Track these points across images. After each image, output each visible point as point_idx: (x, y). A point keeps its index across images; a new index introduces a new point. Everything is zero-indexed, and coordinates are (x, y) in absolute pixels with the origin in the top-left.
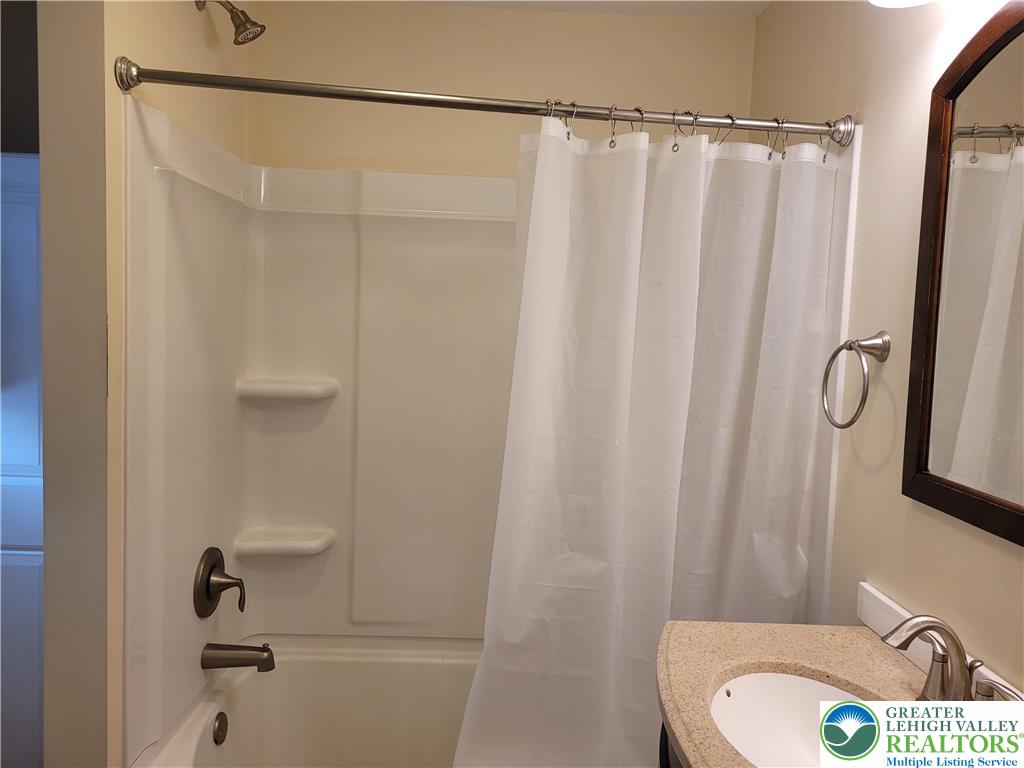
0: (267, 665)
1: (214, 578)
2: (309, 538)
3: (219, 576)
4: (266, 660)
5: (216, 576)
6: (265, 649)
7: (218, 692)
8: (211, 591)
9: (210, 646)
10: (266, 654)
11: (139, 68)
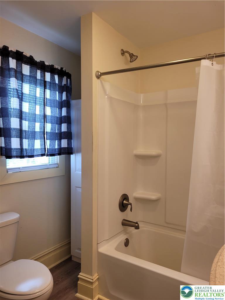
0: (137, 228)
1: (124, 202)
2: (153, 196)
3: (126, 201)
4: (137, 226)
5: (125, 201)
6: (137, 223)
7: (127, 233)
8: (124, 205)
9: (124, 220)
10: (137, 225)
11: (100, 73)
